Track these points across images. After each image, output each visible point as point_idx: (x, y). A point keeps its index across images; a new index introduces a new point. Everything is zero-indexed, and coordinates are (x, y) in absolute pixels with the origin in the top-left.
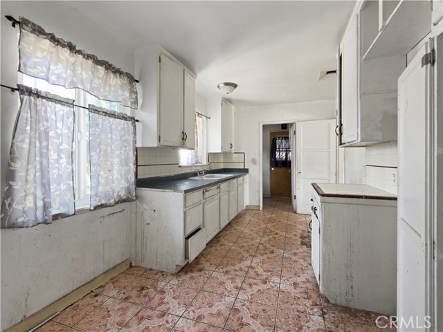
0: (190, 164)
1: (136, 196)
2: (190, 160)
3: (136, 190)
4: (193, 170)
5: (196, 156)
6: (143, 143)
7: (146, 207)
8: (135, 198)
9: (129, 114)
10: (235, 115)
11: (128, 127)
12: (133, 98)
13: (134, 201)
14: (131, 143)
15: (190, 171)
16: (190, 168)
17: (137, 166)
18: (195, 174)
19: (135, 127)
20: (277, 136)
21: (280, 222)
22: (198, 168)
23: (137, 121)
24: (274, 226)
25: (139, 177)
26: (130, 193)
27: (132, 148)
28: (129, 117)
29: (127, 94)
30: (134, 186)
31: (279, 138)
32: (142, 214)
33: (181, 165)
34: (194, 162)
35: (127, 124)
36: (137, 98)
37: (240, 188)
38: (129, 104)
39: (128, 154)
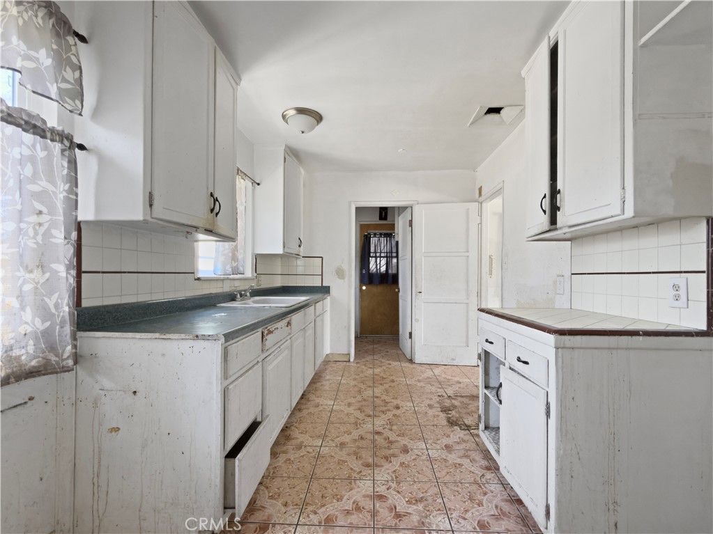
0: (219, 274)
1: (77, 358)
2: (220, 266)
3: (74, 338)
4: (226, 288)
5: (234, 258)
6: (98, 209)
7: (106, 383)
8: (70, 362)
9: (52, 122)
10: (304, 186)
11: (49, 157)
12: (65, 80)
13: (67, 370)
14: (60, 206)
15: (219, 291)
16: (220, 284)
17: (79, 272)
18: (232, 297)
19: (73, 163)
20: (372, 232)
21: (393, 381)
22: (237, 284)
23: (81, 147)
24: (386, 390)
25: (85, 303)
26: (52, 348)
27: (61, 218)
28: (52, 130)
29: (45, 59)
30: (68, 329)
31: (375, 234)
32: (96, 404)
33: (200, 275)
34: (229, 270)
35: (46, 148)
36: (80, 82)
37: (318, 323)
38: (53, 92)
39: (47, 235)
